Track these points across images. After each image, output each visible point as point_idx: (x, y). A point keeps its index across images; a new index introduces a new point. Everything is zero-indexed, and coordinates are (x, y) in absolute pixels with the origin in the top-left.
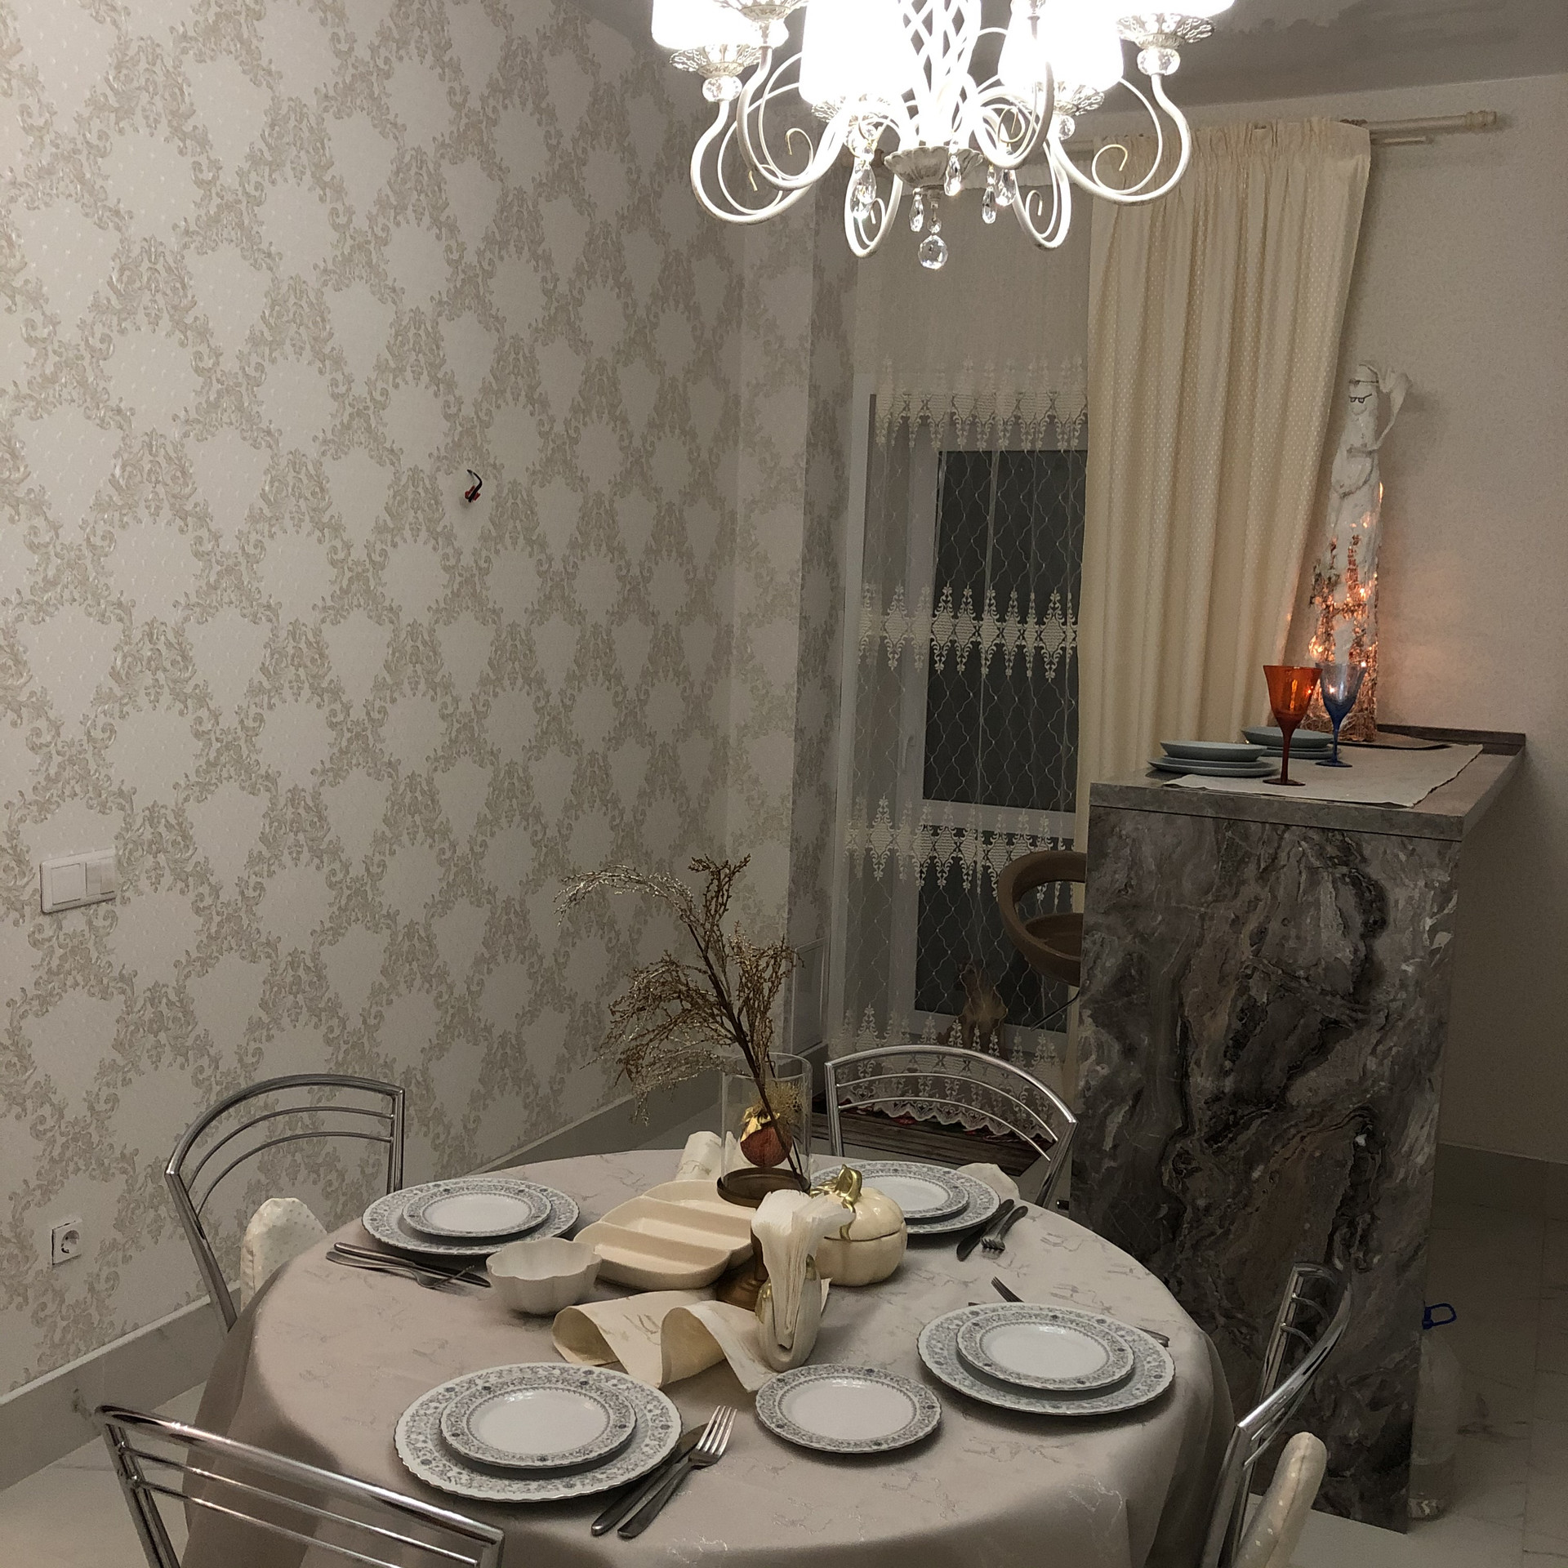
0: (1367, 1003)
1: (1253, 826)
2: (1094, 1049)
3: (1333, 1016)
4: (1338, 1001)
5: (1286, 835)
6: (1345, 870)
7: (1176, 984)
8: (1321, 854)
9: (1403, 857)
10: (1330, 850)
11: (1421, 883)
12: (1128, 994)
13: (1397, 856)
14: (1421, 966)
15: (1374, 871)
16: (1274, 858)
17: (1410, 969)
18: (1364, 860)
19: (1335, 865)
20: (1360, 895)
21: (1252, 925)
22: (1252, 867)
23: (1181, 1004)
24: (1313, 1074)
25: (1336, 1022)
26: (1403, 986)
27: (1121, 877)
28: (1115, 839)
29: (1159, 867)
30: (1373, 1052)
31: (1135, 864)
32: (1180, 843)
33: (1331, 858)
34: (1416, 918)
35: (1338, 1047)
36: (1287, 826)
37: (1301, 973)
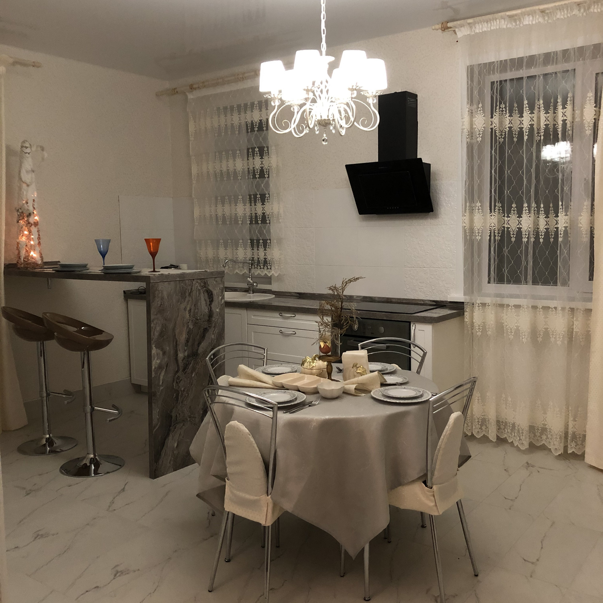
0: (211, 322)
1: (187, 281)
2: (156, 356)
3: (205, 327)
4: (206, 323)
5: (194, 282)
6: (205, 289)
7: (174, 329)
8: (201, 286)
9: (215, 283)
10: (202, 284)
11: (219, 289)
12: (163, 337)
13: (214, 283)
14: (220, 309)
15: (211, 288)
16: (192, 289)
17: (218, 310)
18: (208, 285)
19: (203, 288)
20: (208, 294)
21: (188, 309)
22: (187, 292)
23: (175, 335)
24: (202, 344)
25: (206, 328)
26: (217, 315)
27: (159, 303)
28: (157, 291)
29: (168, 297)
30: (213, 334)
31: (162, 298)
32: (171, 290)
33: (202, 286)
34: (218, 298)
35: (207, 335)
36: (194, 280)
37: (199, 318)
